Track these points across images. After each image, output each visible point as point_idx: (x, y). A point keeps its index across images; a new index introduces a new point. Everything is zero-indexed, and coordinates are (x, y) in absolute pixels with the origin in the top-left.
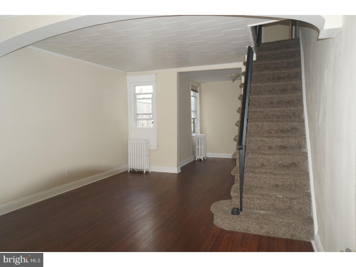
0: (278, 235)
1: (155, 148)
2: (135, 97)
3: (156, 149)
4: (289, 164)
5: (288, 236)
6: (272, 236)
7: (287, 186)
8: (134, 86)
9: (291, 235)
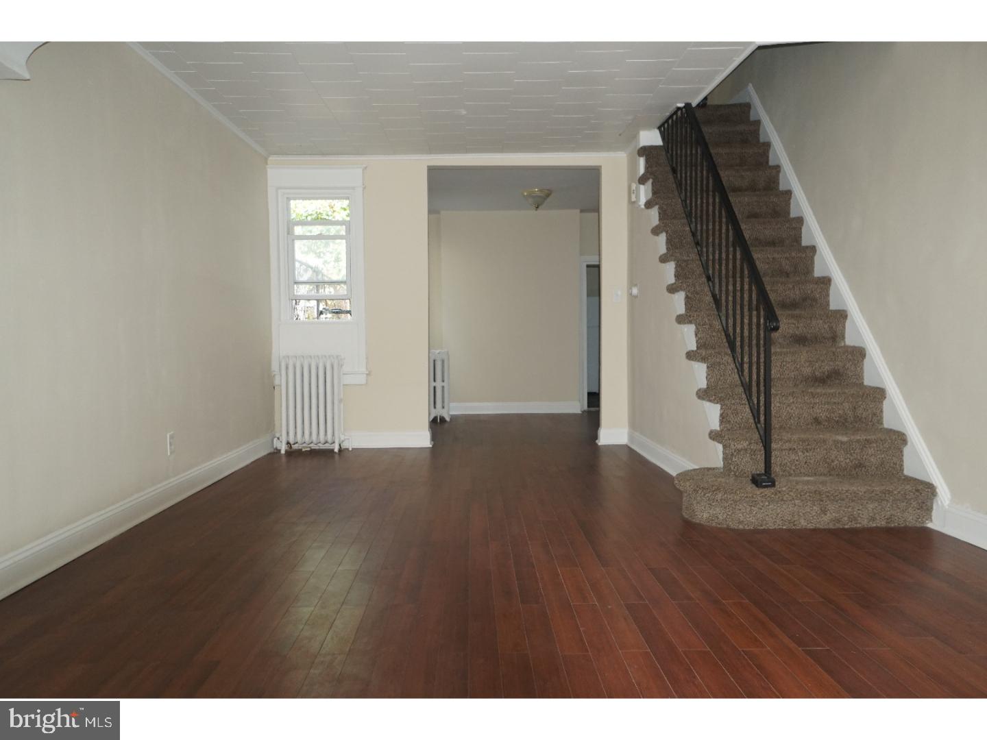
0: (860, 523)
1: (362, 379)
2: (290, 231)
3: (364, 382)
4: (826, 373)
5: (881, 523)
6: (846, 527)
7: (838, 418)
8: (287, 198)
9: (887, 519)
